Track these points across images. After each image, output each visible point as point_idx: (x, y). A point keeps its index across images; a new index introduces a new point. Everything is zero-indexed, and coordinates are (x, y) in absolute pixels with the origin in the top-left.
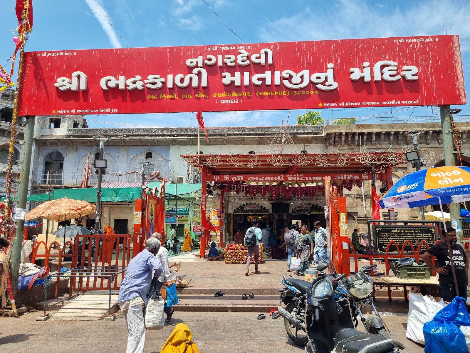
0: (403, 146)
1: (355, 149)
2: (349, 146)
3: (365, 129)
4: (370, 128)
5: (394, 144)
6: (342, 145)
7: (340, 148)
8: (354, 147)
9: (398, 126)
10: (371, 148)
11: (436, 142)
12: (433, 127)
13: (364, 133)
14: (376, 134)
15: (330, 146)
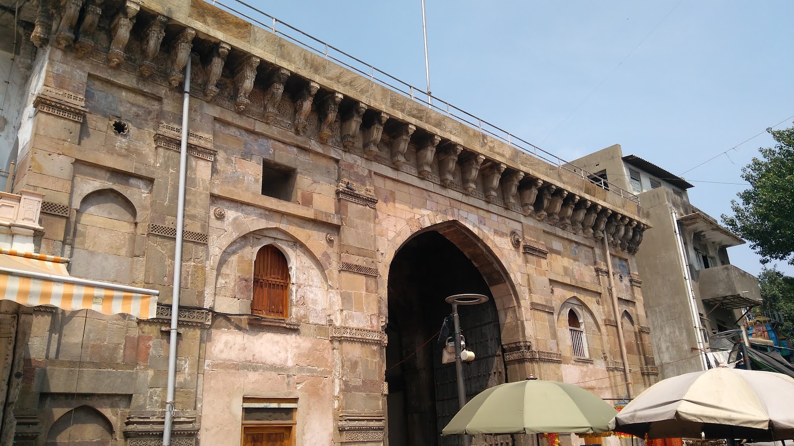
0: (332, 151)
1: (165, 101)
2: (142, 78)
3: (225, 31)
4: (243, 37)
5: (309, 137)
6: (109, 60)
7: (98, 73)
8: (163, 91)
9: (333, 72)
10: (229, 119)
11: (414, 171)
12: (417, 118)
13: (217, 44)
14: (258, 68)
15: (48, 49)
